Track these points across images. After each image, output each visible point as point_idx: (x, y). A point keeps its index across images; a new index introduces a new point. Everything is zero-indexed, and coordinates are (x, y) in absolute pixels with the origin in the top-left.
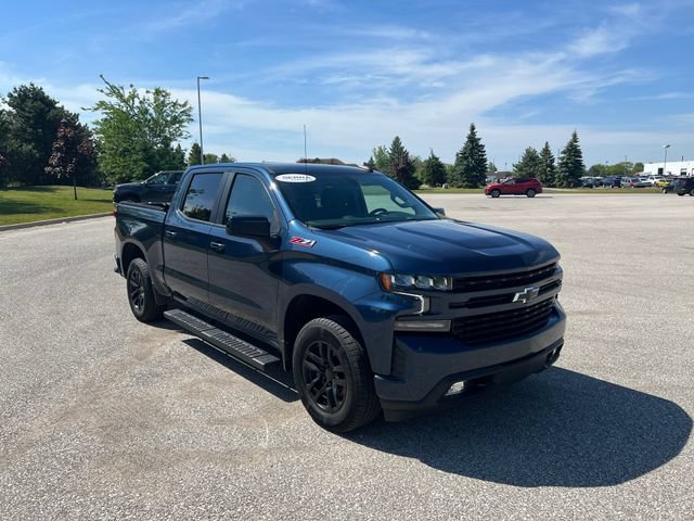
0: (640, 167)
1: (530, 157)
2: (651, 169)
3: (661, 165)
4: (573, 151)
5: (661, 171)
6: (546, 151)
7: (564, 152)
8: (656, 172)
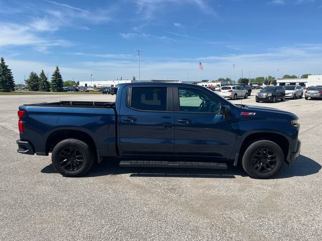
0: (78, 83)
1: (34, 77)
2: (82, 84)
3: (86, 83)
4: (57, 75)
5: (86, 85)
6: (43, 74)
7: (53, 75)
8: (84, 86)
